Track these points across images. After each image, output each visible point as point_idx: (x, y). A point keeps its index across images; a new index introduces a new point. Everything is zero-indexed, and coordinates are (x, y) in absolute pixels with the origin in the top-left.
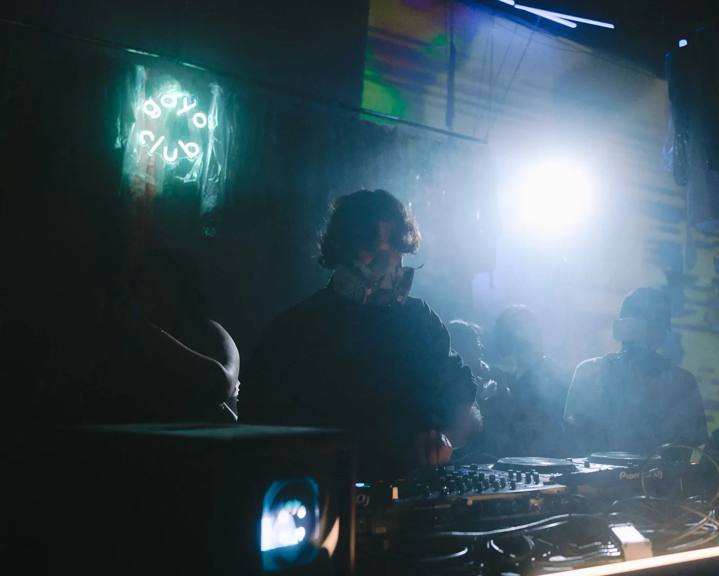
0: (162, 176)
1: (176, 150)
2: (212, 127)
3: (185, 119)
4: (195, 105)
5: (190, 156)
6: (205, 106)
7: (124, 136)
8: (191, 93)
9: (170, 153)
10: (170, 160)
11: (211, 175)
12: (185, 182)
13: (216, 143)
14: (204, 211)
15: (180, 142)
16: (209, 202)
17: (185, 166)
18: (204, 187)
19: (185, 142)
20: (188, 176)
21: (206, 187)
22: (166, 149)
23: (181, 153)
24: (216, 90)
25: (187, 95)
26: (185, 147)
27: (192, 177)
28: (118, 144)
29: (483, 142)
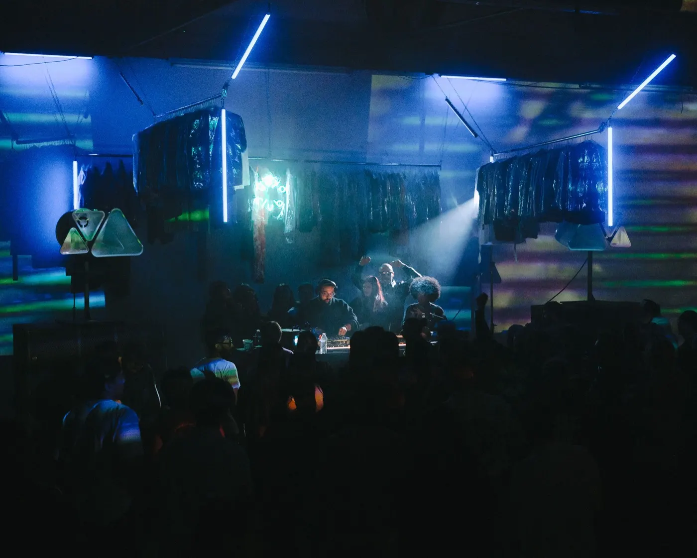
0: (267, 217)
1: (273, 206)
2: (288, 194)
3: (275, 189)
4: (279, 182)
5: (279, 206)
6: (284, 183)
7: (251, 205)
8: (278, 177)
9: (270, 207)
10: (271, 209)
11: (289, 216)
12: (278, 219)
13: (290, 201)
14: (286, 232)
15: (274, 201)
16: (288, 228)
17: (277, 212)
18: (285, 222)
19: (276, 201)
20: (279, 217)
22: (268, 205)
23: (275, 205)
24: (289, 176)
25: (276, 177)
26: (277, 203)
27: (280, 217)
28: (250, 210)
29: (438, 166)
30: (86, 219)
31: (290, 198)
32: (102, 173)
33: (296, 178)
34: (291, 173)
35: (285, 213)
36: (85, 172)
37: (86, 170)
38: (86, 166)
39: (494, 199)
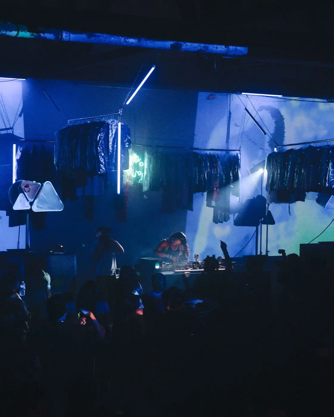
0: (133, 181)
1: (135, 174)
2: (146, 167)
3: (138, 163)
5: (139, 175)
6: (143, 160)
8: (139, 156)
9: (134, 175)
10: (135, 176)
11: (146, 181)
12: (139, 182)
13: (147, 172)
14: (144, 191)
15: (136, 171)
16: (145, 188)
17: (138, 178)
18: (144, 185)
19: (138, 171)
21: (144, 184)
22: (133, 173)
23: (137, 174)
24: (146, 155)
25: (138, 156)
26: (138, 172)
29: (238, 150)
30: (28, 187)
31: (147, 170)
32: (31, 152)
33: (151, 157)
34: (148, 154)
35: (143, 178)
36: (20, 151)
37: (21, 150)
38: (21, 147)
39: (277, 175)
